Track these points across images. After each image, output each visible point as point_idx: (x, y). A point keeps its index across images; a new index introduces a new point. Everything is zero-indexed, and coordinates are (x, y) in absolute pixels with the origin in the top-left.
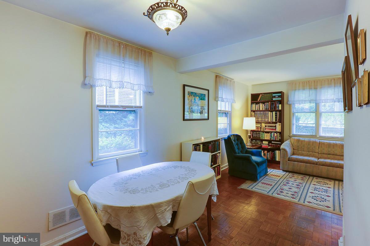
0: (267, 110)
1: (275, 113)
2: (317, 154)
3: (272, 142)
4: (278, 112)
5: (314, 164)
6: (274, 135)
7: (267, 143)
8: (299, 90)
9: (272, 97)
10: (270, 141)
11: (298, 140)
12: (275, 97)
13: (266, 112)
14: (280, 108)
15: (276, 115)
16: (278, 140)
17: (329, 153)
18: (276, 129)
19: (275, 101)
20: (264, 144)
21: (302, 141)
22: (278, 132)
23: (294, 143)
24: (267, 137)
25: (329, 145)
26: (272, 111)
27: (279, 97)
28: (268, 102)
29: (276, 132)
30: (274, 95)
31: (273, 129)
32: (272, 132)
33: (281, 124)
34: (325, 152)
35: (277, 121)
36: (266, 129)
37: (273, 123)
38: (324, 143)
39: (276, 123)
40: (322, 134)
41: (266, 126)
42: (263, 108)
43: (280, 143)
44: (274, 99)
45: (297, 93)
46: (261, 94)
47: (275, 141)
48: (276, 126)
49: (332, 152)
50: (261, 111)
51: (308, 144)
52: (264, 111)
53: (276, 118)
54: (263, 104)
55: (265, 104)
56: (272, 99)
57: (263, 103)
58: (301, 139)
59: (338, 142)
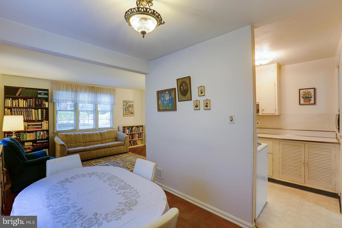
0: (30, 107)
1: (41, 111)
2: (82, 144)
3: (38, 142)
4: (44, 110)
5: (88, 151)
6: (40, 133)
7: (31, 143)
8: (63, 90)
9: (37, 94)
10: (34, 141)
11: (67, 135)
12: (40, 94)
13: (29, 109)
14: (47, 106)
15: (42, 113)
16: (45, 138)
17: (91, 140)
18: (42, 127)
19: (40, 98)
20: (25, 146)
21: (70, 135)
22: (45, 130)
23: (63, 138)
24: (30, 137)
25: (89, 135)
26: (36, 108)
27: (45, 94)
28: (32, 98)
29: (43, 131)
30: (39, 92)
31: (38, 128)
32: (37, 131)
33: (48, 121)
34: (88, 140)
35: (43, 118)
36: (29, 128)
37: (38, 121)
38: (86, 135)
39: (42, 121)
40: (81, 128)
41: (28, 125)
42: (23, 105)
43: (47, 141)
44: (39, 96)
45: (61, 92)
46: (22, 88)
47: (42, 140)
48: (42, 124)
49: (92, 140)
50: (21, 108)
51: (75, 137)
52: (25, 108)
53: (42, 116)
54: (23, 100)
55: (27, 100)
56: (37, 96)
57: (25, 99)
58: (68, 133)
59: (94, 132)
